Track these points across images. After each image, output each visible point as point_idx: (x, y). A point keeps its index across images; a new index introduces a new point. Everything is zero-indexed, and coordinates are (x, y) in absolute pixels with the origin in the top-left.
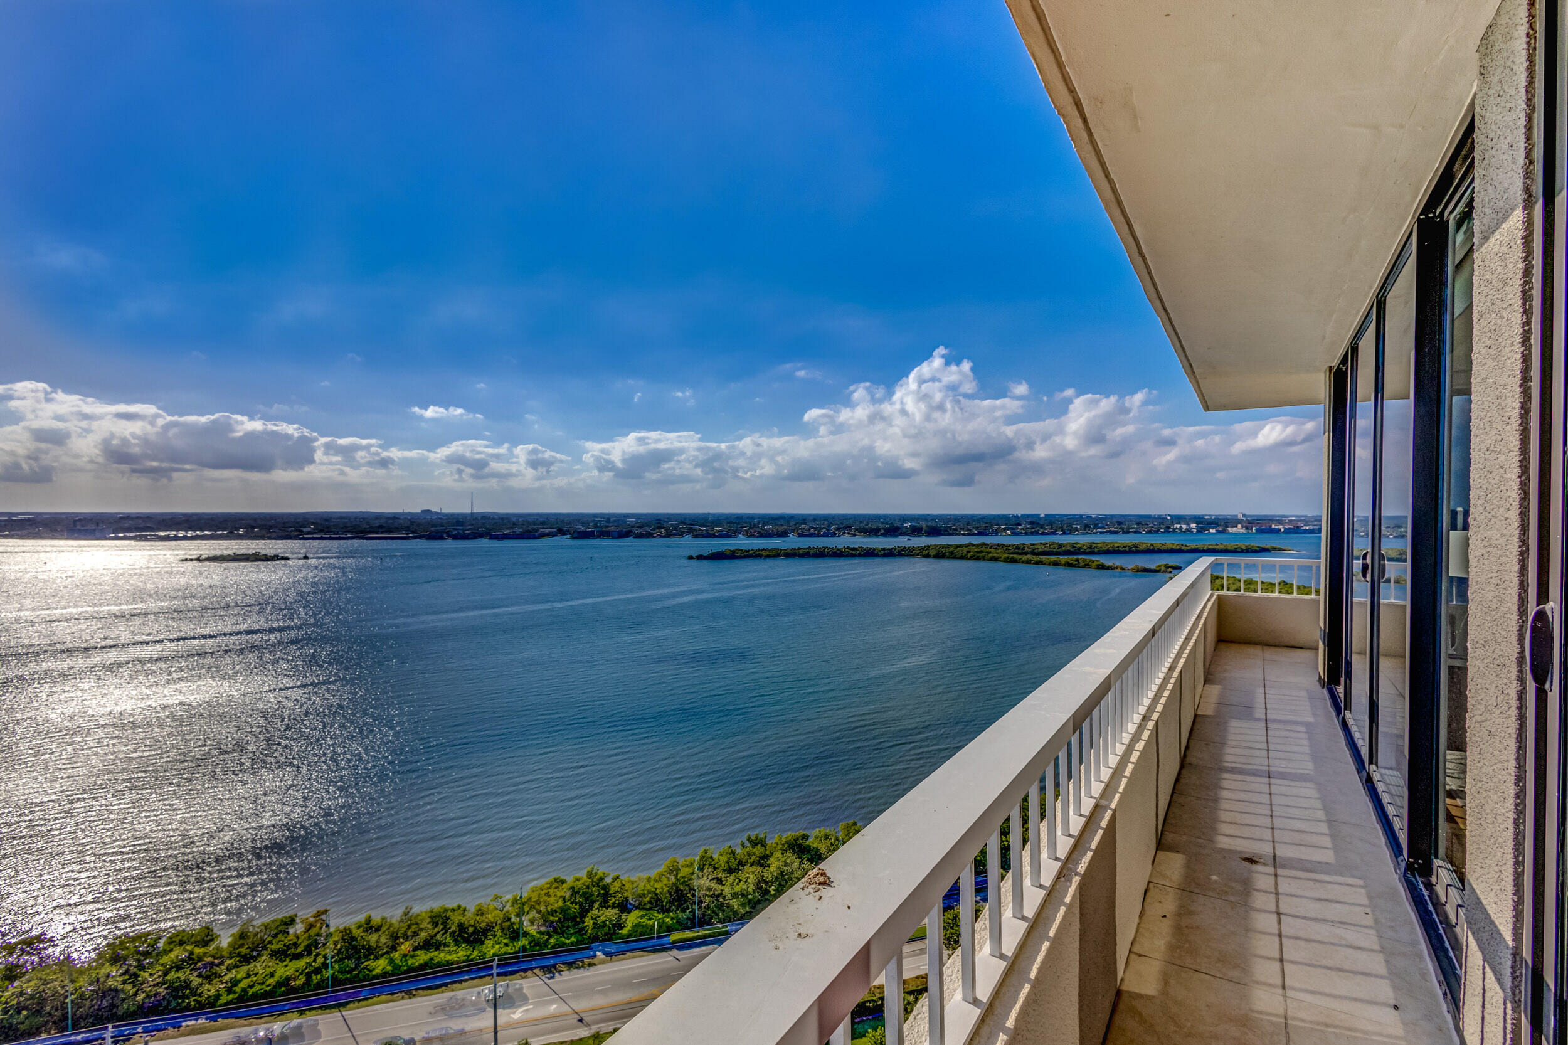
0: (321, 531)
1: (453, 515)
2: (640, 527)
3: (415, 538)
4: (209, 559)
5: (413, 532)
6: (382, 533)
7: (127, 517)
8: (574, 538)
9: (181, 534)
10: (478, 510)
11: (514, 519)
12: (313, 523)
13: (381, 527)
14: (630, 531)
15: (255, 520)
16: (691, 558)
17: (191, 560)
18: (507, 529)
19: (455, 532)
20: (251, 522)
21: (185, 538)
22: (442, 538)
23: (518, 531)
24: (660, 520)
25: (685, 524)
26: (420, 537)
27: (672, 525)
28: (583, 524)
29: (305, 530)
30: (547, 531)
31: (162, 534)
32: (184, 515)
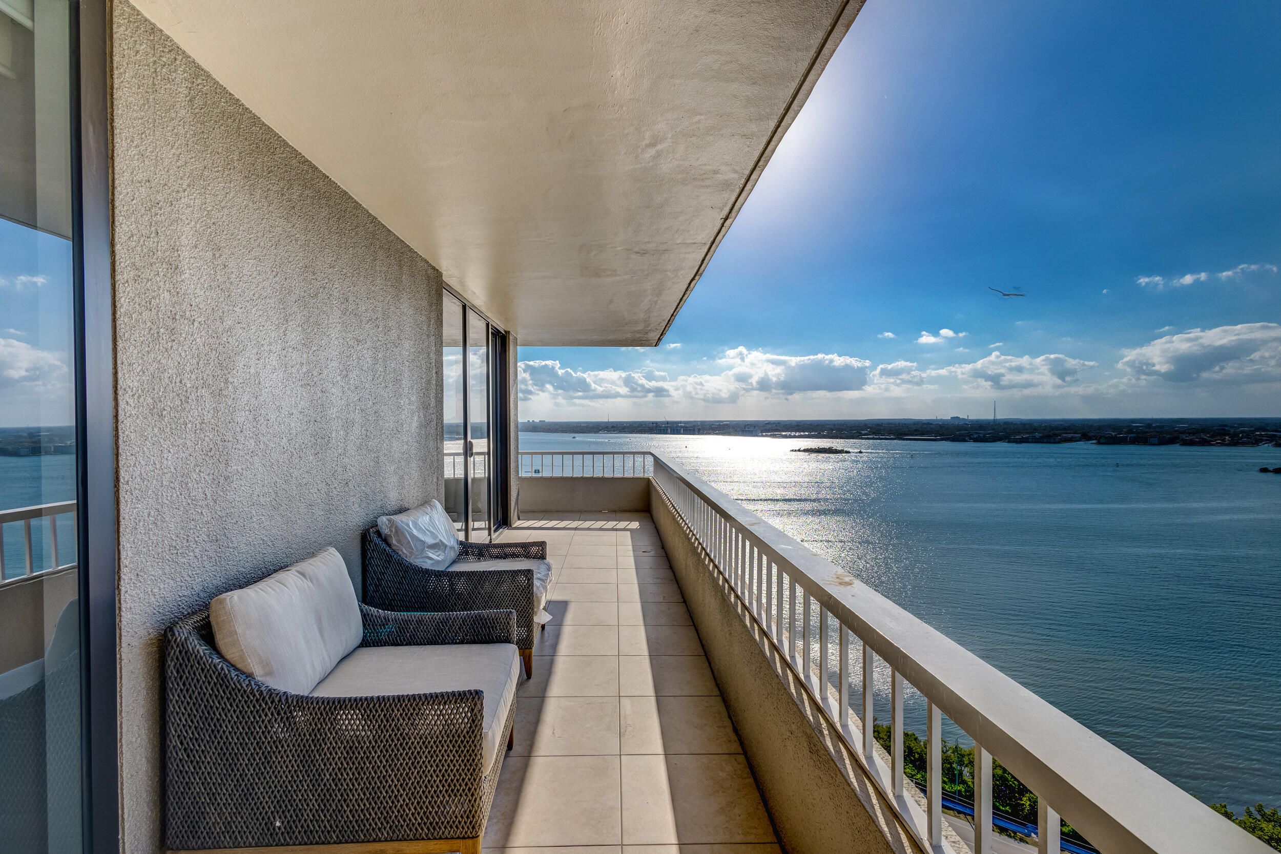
0: (874, 433)
1: (978, 421)
2: (1194, 434)
3: (942, 440)
4: (805, 451)
5: (941, 435)
6: (916, 435)
7: (769, 423)
8: (1099, 443)
9: (793, 434)
10: (1001, 416)
11: (1036, 425)
12: (869, 428)
13: (916, 430)
14: (1178, 438)
15: (834, 425)
16: (1264, 470)
17: (796, 451)
18: (1027, 433)
19: (975, 436)
20: (833, 427)
21: (795, 437)
22: (964, 441)
23: (1037, 435)
24: (1226, 426)
25: (1266, 430)
26: (946, 440)
27: (1242, 432)
28: (1114, 429)
29: (863, 432)
30: (1070, 436)
31: (784, 433)
32: (797, 422)
